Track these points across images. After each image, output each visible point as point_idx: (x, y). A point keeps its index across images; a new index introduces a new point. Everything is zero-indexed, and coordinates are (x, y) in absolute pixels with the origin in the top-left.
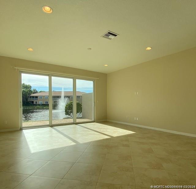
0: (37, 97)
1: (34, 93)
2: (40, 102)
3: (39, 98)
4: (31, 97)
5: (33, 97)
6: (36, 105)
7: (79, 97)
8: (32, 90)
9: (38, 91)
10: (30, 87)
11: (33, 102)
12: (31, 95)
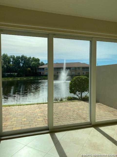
0: (43, 69)
1: (41, 65)
2: (46, 73)
3: (45, 69)
4: (39, 69)
5: (41, 69)
6: (43, 75)
7: (80, 68)
8: (40, 62)
9: (44, 63)
10: (39, 60)
11: (40, 73)
12: (40, 67)
